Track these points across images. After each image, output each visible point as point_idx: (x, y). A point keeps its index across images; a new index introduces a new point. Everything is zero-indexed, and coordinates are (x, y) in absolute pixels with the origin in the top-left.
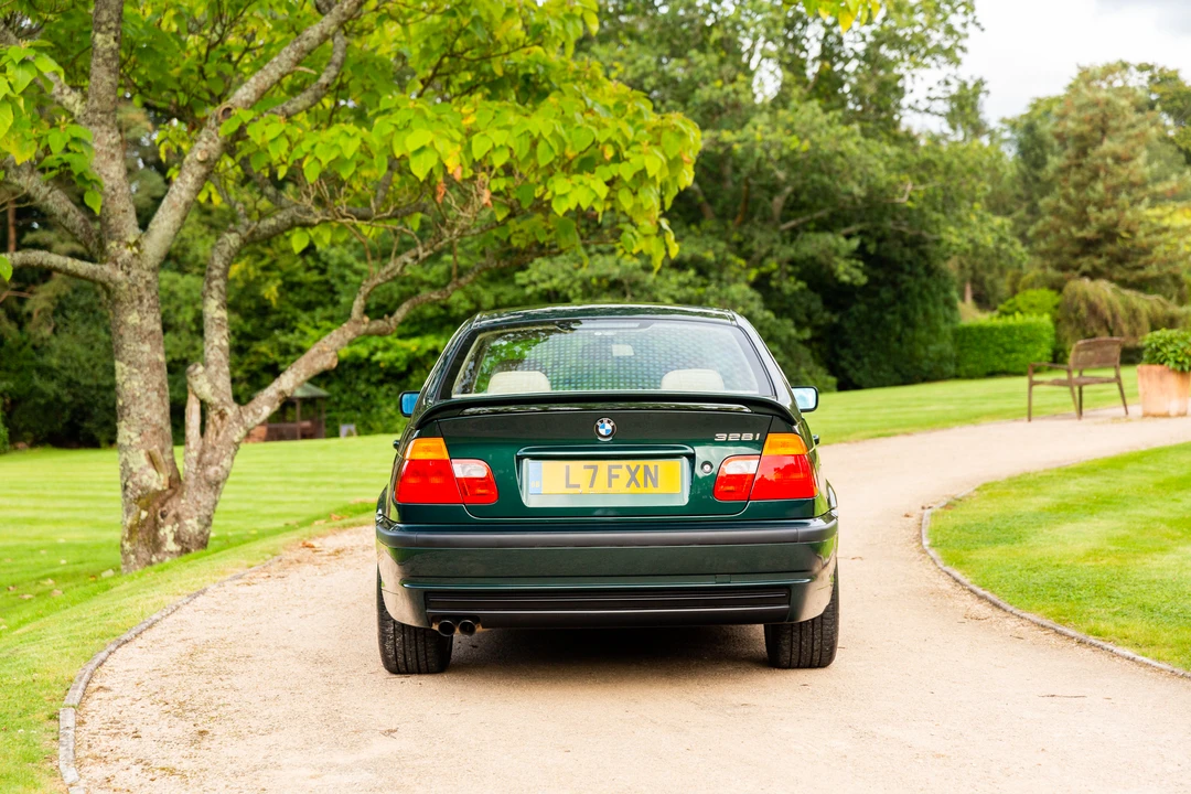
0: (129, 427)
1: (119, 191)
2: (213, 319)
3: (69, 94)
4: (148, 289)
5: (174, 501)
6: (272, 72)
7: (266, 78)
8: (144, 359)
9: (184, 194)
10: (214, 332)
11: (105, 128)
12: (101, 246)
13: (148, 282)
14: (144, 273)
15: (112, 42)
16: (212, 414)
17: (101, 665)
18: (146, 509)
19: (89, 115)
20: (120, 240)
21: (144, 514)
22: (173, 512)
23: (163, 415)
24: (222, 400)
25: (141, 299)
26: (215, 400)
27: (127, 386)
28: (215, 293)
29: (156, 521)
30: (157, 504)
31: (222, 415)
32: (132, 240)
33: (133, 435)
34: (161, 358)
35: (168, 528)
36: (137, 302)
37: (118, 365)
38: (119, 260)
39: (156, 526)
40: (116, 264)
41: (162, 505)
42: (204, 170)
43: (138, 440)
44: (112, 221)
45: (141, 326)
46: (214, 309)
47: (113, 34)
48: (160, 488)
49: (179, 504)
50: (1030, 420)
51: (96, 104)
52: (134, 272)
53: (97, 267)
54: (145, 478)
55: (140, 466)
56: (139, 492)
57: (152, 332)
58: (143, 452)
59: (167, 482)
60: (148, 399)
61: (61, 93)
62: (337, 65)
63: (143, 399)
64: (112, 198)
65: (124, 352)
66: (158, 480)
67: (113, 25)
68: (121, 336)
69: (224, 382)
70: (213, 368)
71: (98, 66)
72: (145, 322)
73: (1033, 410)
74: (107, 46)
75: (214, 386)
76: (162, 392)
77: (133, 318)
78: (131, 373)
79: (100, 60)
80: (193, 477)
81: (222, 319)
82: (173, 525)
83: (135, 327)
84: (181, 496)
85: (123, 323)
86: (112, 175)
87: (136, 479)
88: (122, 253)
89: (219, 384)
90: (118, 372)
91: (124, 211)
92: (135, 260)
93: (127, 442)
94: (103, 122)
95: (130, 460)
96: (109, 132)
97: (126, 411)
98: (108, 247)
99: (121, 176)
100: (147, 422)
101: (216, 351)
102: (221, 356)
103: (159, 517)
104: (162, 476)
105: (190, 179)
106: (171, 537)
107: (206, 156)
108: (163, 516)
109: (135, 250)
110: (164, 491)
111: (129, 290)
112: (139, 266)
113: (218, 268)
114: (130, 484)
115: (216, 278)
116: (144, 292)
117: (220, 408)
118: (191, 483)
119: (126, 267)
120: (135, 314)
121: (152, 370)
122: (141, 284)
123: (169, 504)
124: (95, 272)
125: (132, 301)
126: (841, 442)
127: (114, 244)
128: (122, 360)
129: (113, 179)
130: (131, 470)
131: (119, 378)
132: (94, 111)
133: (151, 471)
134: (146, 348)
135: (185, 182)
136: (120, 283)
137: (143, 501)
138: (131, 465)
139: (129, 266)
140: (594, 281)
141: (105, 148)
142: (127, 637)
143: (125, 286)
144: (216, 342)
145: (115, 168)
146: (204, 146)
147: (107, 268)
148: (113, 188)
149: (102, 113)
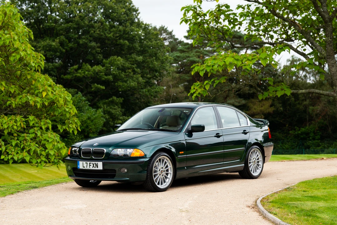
3: (323, 52)
15: (330, 39)
19: (327, 56)
40: (335, 92)
47: (330, 37)
61: (321, 51)
67: (329, 35)
86: (333, 70)
94: (330, 58)
96: (332, 60)
124: (329, 94)
127: (334, 87)
129: (333, 71)
141: (331, 64)
147: (332, 93)
148: (333, 74)
149: (330, 56)
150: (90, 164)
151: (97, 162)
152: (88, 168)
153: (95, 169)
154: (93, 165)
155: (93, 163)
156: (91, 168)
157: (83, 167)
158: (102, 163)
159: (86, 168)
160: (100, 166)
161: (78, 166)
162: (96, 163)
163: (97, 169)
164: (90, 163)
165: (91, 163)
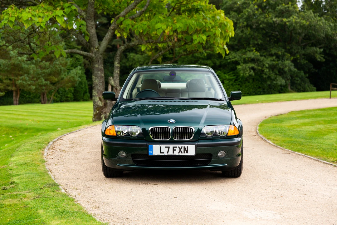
0: (95, 91)
1: (94, 36)
2: (116, 66)
3: (83, 13)
4: (100, 59)
5: (105, 109)
6: (129, 8)
7: (128, 10)
8: (99, 75)
9: (108, 37)
10: (116, 69)
11: (91, 21)
12: (90, 48)
13: (100, 57)
14: (99, 55)
16: (114, 89)
17: (64, 136)
18: (98, 110)
19: (87, 18)
20: (94, 47)
21: (98, 112)
22: (104, 111)
23: (103, 89)
24: (116, 86)
25: (98, 61)
26: (115, 85)
27: (95, 81)
28: (117, 60)
29: (100, 114)
30: (101, 110)
31: (116, 89)
32: (97, 47)
33: (96, 93)
34: (103, 75)
35: (103, 115)
36: (97, 62)
37: (93, 77)
38: (94, 52)
39: (100, 115)
40: (93, 53)
41: (102, 110)
42: (113, 31)
43: (97, 94)
44: (92, 43)
45: (98, 68)
46: (116, 64)
48: (102, 106)
49: (106, 110)
50: (330, 98)
51: (89, 15)
52: (97, 55)
53: (88, 53)
54: (98, 103)
55: (97, 100)
56: (97, 106)
57: (101, 69)
58: (98, 97)
59: (103, 104)
60: (99, 85)
61: (81, 12)
62: (147, 6)
63: (98, 85)
64: (92, 37)
65: (94, 74)
66: (101, 104)
68: (94, 70)
69: (117, 81)
70: (115, 78)
71: (89, 6)
72: (99, 67)
73: (331, 96)
74: (91, 2)
75: (115, 82)
76: (103, 83)
77: (97, 66)
78: (96, 79)
79: (90, 5)
80: (109, 103)
81: (118, 66)
82: (104, 114)
83: (97, 68)
84: (106, 108)
85: (94, 67)
86: (92, 32)
87: (96, 103)
88: (94, 50)
89: (116, 82)
90: (93, 78)
91: (95, 40)
92: (97, 52)
93: (94, 95)
94: (90, 19)
95: (95, 99)
97: (94, 87)
98: (91, 49)
99: (94, 32)
100: (99, 90)
101: (116, 74)
102: (117, 75)
103: (101, 112)
104: (102, 103)
105: (110, 33)
106: (103, 117)
107: (113, 28)
108: (102, 112)
109: (97, 50)
110: (102, 107)
111: (96, 59)
112: (98, 53)
113: (118, 54)
114: (95, 105)
115: (118, 57)
116: (99, 60)
117: (116, 87)
118: (108, 105)
119: (95, 53)
120: (97, 65)
121: (101, 78)
122: (99, 58)
123: (103, 109)
124: (88, 54)
125: (96, 62)
126: (276, 102)
127: (92, 48)
128: (94, 75)
130: (95, 101)
131: (93, 80)
132: (88, 17)
133: (100, 102)
134: (99, 73)
135: (109, 34)
136: (94, 57)
137: (98, 109)
138: (95, 100)
139: (96, 53)
140: (247, 59)
141: (91, 26)
142: (73, 132)
143: (95, 58)
144: (116, 72)
145: (93, 30)
146: (113, 25)
147: (91, 54)
148: (92, 35)
149: (90, 17)
150: (175, 149)
151: (187, 146)
152: (171, 153)
153: (183, 154)
154: (180, 149)
155: (180, 146)
156: (176, 153)
157: (161, 153)
158: (194, 146)
159: (166, 154)
160: (191, 150)
161: (150, 152)
162: (184, 147)
163: (186, 154)
164: (173, 147)
165: (176, 147)
